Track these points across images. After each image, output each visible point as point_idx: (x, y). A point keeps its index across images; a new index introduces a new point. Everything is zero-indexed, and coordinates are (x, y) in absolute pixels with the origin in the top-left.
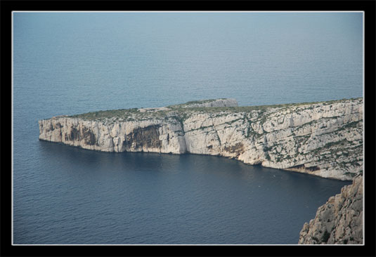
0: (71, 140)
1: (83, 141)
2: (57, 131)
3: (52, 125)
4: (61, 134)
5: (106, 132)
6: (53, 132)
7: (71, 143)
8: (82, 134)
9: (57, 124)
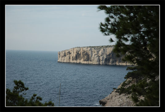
0: (75, 60)
1: (83, 59)
2: (67, 56)
3: (65, 54)
4: (70, 58)
5: (96, 53)
6: (65, 57)
7: (75, 61)
8: (82, 55)
9: (68, 53)
